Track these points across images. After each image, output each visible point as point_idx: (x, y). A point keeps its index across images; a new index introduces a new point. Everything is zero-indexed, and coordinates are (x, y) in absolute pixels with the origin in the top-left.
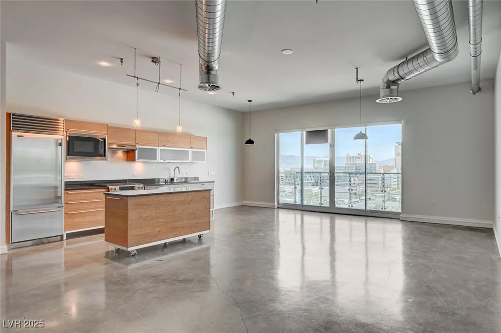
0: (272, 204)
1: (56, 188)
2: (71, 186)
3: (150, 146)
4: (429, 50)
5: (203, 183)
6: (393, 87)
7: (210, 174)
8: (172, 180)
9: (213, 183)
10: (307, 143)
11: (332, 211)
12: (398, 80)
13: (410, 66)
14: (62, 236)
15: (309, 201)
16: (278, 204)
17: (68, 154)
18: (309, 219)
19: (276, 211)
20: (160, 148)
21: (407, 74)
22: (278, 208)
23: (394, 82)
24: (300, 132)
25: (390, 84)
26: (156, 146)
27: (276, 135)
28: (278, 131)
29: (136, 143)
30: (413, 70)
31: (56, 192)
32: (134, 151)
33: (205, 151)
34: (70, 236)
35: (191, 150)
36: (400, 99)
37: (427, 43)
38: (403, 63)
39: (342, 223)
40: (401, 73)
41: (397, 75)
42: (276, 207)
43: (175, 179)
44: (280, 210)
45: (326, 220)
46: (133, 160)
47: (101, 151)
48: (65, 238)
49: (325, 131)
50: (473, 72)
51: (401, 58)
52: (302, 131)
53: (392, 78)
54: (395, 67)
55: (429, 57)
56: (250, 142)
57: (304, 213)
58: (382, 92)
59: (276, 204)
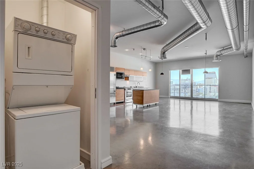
0: (168, 96)
1: (114, 88)
3: (133, 75)
4: (232, 47)
6: (218, 57)
8: (136, 87)
10: (182, 74)
11: (191, 99)
12: (220, 55)
13: (225, 51)
15: (182, 95)
17: (117, 78)
18: (182, 101)
19: (169, 99)
20: (135, 76)
21: (224, 53)
23: (219, 55)
24: (179, 70)
27: (169, 71)
28: (170, 70)
29: (129, 74)
30: (226, 52)
32: (129, 77)
33: (146, 77)
35: (143, 76)
36: (220, 61)
37: (231, 45)
38: (222, 50)
39: (194, 102)
40: (222, 53)
41: (220, 53)
43: (138, 87)
44: (171, 98)
45: (189, 102)
46: (129, 80)
47: (123, 77)
48: (116, 104)
49: (190, 70)
50: (245, 53)
51: (222, 48)
52: (180, 70)
53: (218, 54)
54: (220, 51)
55: (232, 49)
56: (162, 74)
57: (180, 99)
58: (215, 58)
59: (169, 96)
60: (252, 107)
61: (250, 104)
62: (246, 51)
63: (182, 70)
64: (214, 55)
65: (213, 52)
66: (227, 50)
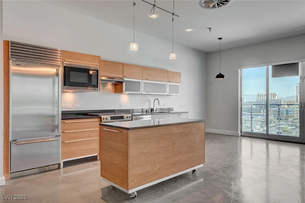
0: (236, 133)
1: (53, 116)
2: (67, 115)
3: (135, 78)
5: (179, 113)
7: (181, 105)
8: (152, 110)
9: (187, 114)
10: (274, 76)
11: (303, 141)
14: (59, 164)
16: (241, 132)
17: (65, 85)
19: (240, 138)
20: (143, 81)
22: (241, 136)
24: (266, 67)
26: (140, 79)
27: (239, 70)
28: (241, 67)
29: (123, 76)
31: (53, 121)
32: (122, 83)
33: (179, 84)
34: (66, 164)
35: (169, 83)
42: (240, 135)
43: (155, 109)
46: (121, 91)
47: (94, 81)
48: (62, 166)
49: (297, 64)
52: (268, 66)
56: (220, 76)
57: (269, 142)
59: (240, 133)
63: (274, 66)
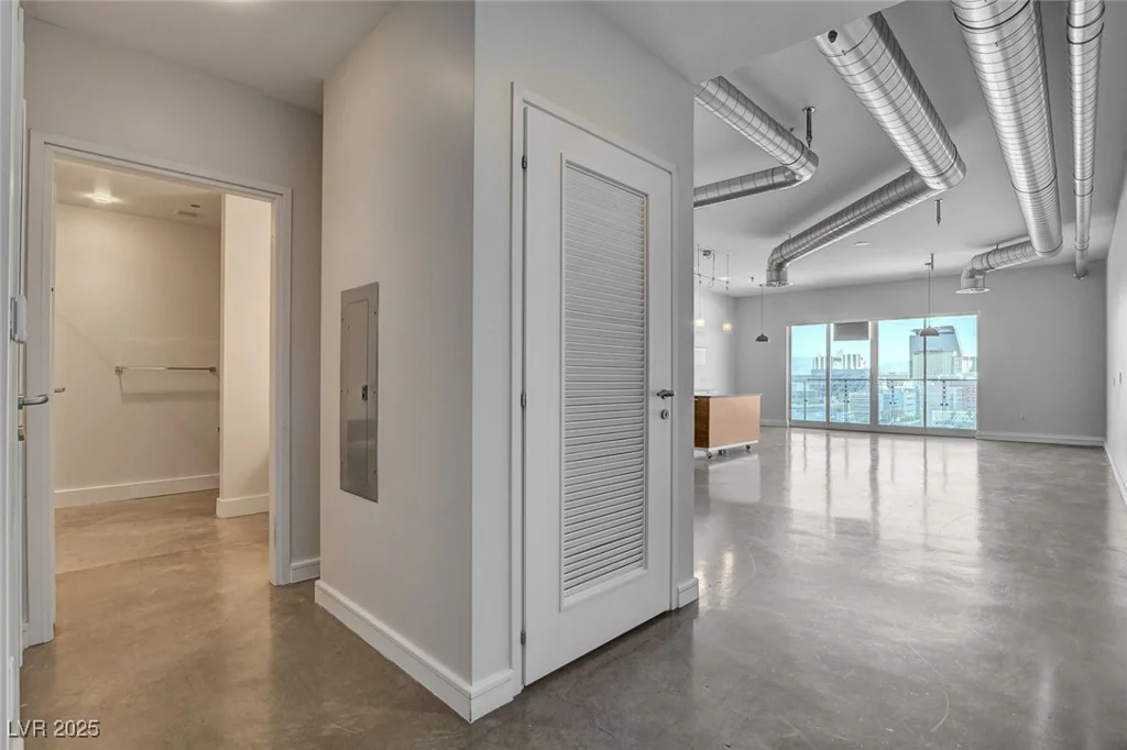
0: (782, 421)
4: (1029, 243)
6: (977, 277)
10: (836, 339)
11: (875, 430)
12: (986, 269)
13: (1004, 256)
15: (838, 417)
18: (838, 440)
19: (788, 429)
21: (998, 264)
22: (790, 426)
23: (981, 272)
24: (825, 325)
25: (973, 273)
27: (788, 328)
28: (790, 323)
30: (1007, 261)
36: (986, 290)
37: (1027, 234)
38: (994, 252)
39: (884, 444)
40: (991, 263)
41: (986, 265)
42: (788, 425)
44: (792, 429)
45: (863, 443)
49: (865, 324)
50: (1078, 261)
51: (991, 245)
52: (828, 323)
53: (978, 266)
54: (983, 255)
55: (1028, 249)
56: (762, 339)
57: (832, 433)
58: (964, 282)
59: (788, 421)
60: (1105, 459)
61: (1100, 449)
62: (1082, 257)
63: (836, 325)
64: (961, 269)
65: (957, 257)
66: (1011, 254)
